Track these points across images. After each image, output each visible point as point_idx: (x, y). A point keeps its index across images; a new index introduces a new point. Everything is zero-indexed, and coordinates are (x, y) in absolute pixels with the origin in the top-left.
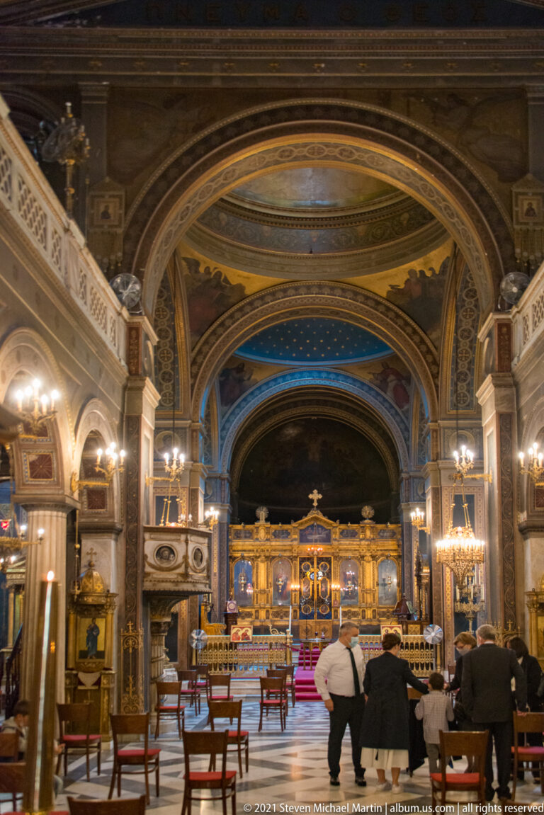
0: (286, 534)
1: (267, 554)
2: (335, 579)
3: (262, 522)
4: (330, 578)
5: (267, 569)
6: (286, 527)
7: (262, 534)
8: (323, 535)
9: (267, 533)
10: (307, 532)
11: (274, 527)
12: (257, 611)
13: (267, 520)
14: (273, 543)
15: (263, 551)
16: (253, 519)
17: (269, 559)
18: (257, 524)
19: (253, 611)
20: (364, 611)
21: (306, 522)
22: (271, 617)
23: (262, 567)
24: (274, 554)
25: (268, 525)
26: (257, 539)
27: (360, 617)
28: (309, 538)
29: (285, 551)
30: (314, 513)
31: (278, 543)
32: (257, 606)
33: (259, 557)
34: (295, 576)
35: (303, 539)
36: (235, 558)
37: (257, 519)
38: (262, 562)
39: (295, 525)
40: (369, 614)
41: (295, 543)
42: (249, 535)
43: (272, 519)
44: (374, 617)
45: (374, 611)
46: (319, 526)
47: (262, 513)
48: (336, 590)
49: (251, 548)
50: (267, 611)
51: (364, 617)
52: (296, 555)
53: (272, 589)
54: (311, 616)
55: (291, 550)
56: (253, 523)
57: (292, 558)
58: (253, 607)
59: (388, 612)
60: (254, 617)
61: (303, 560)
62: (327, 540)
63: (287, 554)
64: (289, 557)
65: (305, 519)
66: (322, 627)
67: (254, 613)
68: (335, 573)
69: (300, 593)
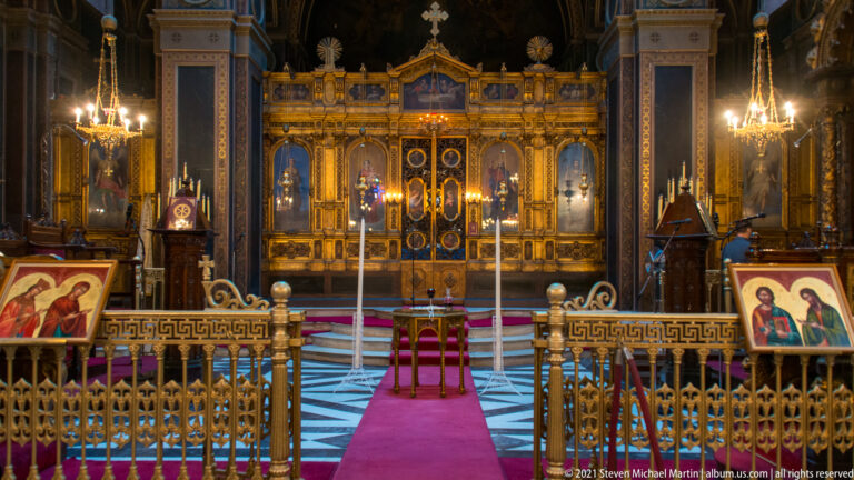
0: (378, 92)
1: (339, 131)
2: (473, 181)
3: (329, 69)
4: (463, 181)
5: (339, 161)
6: (377, 77)
7: (329, 93)
8: (450, 95)
9: (337, 90)
10: (419, 88)
11: (355, 78)
12: (318, 243)
13: (338, 64)
14: (352, 110)
15: (331, 125)
16: (314, 62)
17: (344, 141)
18: (318, 72)
19: (311, 242)
20: (529, 245)
21: (416, 69)
22: (345, 254)
23: (330, 157)
24: (353, 131)
25: (341, 73)
26: (320, 102)
27: (521, 256)
28: (423, 99)
29: (375, 125)
30: (434, 49)
31: (359, 110)
32: (318, 233)
33: (323, 136)
34: (394, 175)
35: (411, 103)
36: (277, 138)
37: (320, 62)
38: (330, 146)
39: (394, 73)
40: (538, 249)
41: (394, 110)
42: (304, 93)
43: (347, 62)
44: (549, 256)
45: (549, 244)
46: (442, 76)
47: (330, 50)
48: (474, 202)
49: (307, 118)
50: (339, 243)
51: (528, 257)
52: (395, 133)
53: (347, 201)
54: (425, 255)
55: (386, 125)
56: (309, 70)
57: (387, 140)
58: (311, 235)
59: (577, 246)
60: (311, 254)
61: (409, 144)
62: (458, 104)
63: (380, 131)
64: (382, 137)
65: (414, 61)
66: (446, 274)
67: (312, 246)
68: (473, 169)
69: (404, 207)
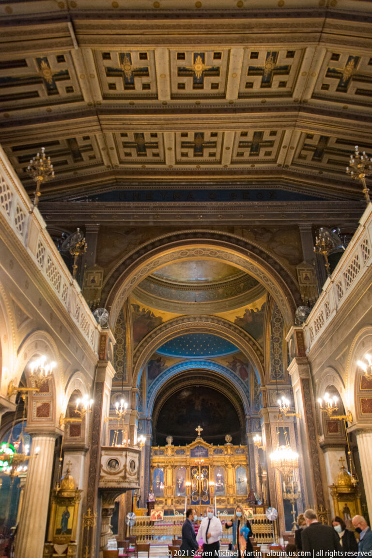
0: (183, 452)
1: (172, 464)
2: (211, 479)
3: (170, 445)
4: (208, 478)
5: (172, 473)
6: (183, 447)
7: (169, 452)
8: (204, 452)
9: (172, 451)
10: (195, 451)
11: (177, 448)
12: (166, 500)
13: (172, 444)
14: (176, 458)
15: (170, 462)
16: (164, 443)
17: (174, 467)
18: (166, 446)
19: (164, 500)
20: (228, 499)
21: (194, 444)
22: (174, 503)
23: (169, 472)
24: (176, 464)
25: (173, 446)
26: (167, 455)
27: (226, 503)
28: (196, 454)
29: (183, 462)
30: (199, 439)
31: (178, 457)
32: (166, 497)
33: (167, 466)
34: (188, 477)
35: (193, 455)
36: (154, 467)
37: (167, 443)
38: (169, 469)
39: (188, 446)
40: (231, 501)
41: (188, 457)
42: (162, 453)
43: (175, 443)
44: (235, 503)
45: (234, 499)
46: (201, 447)
47: (170, 440)
48: (212, 486)
49: (163, 460)
50: (172, 500)
51: (228, 503)
52: (188, 464)
53: (175, 486)
54: (197, 503)
55: (186, 462)
56: (164, 446)
57: (186, 467)
58: (164, 497)
59: (243, 499)
60: (164, 504)
61: (193, 468)
62: (206, 455)
63: (184, 464)
64: (185, 466)
65: (194, 443)
66: (204, 510)
67: (164, 501)
68: (211, 475)
69: (191, 488)
